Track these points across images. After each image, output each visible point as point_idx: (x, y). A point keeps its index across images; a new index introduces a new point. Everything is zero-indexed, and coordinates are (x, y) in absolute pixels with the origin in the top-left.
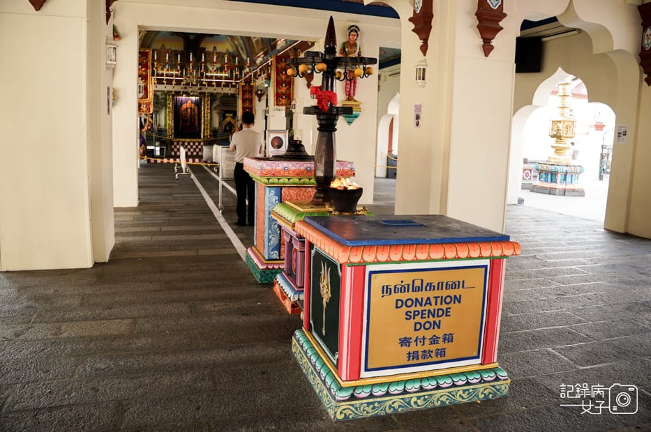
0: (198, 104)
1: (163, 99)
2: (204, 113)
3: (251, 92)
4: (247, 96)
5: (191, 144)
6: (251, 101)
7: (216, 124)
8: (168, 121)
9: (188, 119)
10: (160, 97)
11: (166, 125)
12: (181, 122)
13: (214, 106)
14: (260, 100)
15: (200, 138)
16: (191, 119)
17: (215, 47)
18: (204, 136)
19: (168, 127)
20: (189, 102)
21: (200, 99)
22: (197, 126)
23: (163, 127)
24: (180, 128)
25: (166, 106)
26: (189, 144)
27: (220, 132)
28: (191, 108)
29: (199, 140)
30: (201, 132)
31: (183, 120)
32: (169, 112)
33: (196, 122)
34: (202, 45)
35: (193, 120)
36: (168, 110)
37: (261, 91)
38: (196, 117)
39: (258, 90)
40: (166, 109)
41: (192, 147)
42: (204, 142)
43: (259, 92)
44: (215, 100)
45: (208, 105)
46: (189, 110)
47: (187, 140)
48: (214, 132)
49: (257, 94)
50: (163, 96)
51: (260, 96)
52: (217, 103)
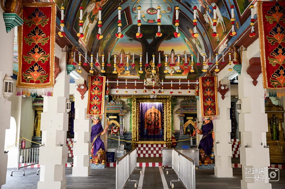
0: (161, 109)
1: (128, 104)
2: (167, 117)
3: (213, 89)
4: (209, 93)
5: (155, 146)
6: (213, 98)
7: (178, 127)
8: (132, 125)
9: (152, 122)
10: (126, 103)
11: (131, 129)
12: (146, 125)
13: (175, 110)
14: (223, 98)
15: (163, 140)
16: (155, 123)
17: (173, 50)
18: (167, 139)
19: (132, 130)
20: (153, 107)
21: (163, 104)
22: (161, 129)
23: (128, 131)
24: (145, 131)
25: (131, 110)
26: (152, 145)
27: (182, 134)
28: (155, 113)
29: (162, 142)
30: (163, 134)
31: (148, 124)
32: (134, 116)
33: (160, 125)
34: (160, 49)
35: (157, 124)
36: (132, 115)
37: (225, 86)
38: (160, 121)
39: (221, 85)
40: (131, 113)
41: (155, 149)
42: (166, 144)
43: (223, 88)
44: (176, 105)
45: (169, 109)
46: (153, 115)
47: (152, 142)
48: (176, 135)
49: (220, 90)
50: (129, 102)
51: (223, 93)
52: (178, 107)
